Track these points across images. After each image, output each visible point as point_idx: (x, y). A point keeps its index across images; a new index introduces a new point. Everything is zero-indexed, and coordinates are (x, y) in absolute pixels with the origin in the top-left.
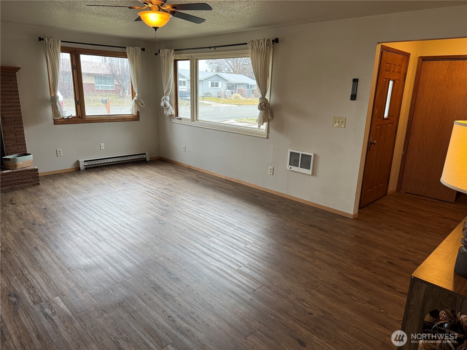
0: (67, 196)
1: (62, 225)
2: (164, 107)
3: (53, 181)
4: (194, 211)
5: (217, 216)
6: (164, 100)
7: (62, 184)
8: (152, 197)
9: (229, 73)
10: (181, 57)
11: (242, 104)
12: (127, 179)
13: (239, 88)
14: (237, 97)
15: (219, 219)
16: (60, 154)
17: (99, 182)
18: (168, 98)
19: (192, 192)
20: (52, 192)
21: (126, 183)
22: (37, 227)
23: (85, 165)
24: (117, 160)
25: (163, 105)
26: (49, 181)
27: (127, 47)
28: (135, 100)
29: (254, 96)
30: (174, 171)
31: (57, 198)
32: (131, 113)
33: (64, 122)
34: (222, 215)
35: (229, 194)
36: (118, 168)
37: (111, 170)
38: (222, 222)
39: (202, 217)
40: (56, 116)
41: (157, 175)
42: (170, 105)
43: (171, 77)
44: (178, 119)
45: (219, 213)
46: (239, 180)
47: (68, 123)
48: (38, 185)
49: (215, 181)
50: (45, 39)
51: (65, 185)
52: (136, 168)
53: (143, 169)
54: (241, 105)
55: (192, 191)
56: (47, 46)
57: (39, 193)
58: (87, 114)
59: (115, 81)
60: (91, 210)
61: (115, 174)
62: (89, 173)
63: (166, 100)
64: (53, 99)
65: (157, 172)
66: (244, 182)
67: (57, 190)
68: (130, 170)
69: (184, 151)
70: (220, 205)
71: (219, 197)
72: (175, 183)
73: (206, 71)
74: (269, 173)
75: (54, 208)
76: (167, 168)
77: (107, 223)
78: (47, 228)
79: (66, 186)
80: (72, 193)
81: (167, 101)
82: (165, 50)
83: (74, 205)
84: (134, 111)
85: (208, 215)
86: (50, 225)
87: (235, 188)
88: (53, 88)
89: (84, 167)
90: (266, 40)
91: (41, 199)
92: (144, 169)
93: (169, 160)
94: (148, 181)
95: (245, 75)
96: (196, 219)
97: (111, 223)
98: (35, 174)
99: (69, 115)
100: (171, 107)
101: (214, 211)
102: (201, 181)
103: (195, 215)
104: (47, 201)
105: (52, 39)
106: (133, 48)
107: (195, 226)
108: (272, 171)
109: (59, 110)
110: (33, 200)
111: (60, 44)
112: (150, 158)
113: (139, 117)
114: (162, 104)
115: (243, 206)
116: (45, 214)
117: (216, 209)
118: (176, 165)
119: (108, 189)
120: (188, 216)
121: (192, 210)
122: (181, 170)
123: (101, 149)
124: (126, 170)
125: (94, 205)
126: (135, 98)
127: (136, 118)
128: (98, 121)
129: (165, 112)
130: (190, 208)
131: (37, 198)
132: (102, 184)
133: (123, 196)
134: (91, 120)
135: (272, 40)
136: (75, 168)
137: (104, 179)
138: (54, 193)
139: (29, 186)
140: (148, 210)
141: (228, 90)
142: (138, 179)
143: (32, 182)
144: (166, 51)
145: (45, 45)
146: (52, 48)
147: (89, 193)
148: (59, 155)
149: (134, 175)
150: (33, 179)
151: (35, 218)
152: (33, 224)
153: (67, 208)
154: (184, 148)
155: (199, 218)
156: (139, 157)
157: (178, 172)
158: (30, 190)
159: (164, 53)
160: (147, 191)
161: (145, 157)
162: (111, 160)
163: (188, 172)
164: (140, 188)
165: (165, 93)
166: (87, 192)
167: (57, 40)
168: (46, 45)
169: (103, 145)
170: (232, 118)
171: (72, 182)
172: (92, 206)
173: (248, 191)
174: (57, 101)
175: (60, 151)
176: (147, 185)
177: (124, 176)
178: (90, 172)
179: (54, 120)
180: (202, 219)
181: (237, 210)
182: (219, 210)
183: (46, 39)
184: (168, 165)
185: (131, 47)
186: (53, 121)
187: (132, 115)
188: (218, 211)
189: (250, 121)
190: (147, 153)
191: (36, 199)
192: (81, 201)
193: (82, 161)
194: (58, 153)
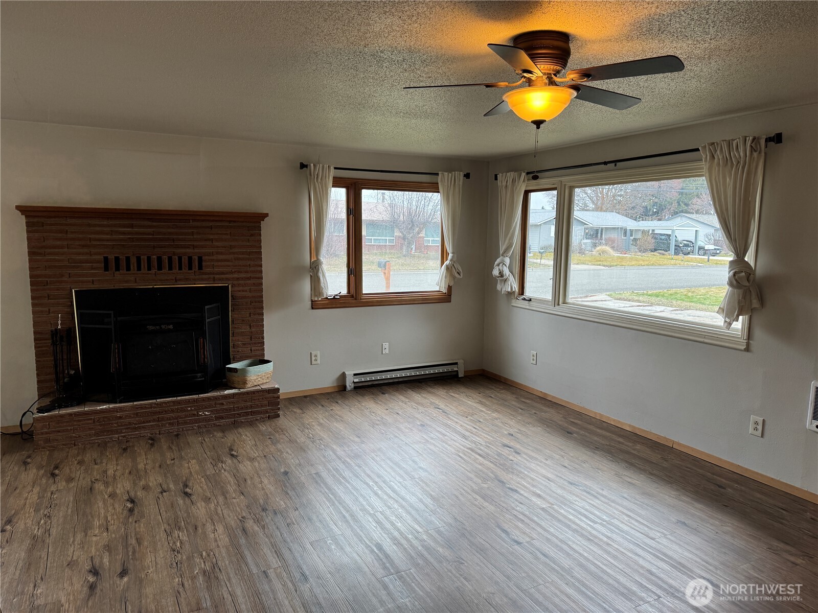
0: (324, 446)
1: (314, 518)
2: (498, 277)
3: (301, 411)
4: (580, 513)
5: (640, 534)
6: (498, 265)
7: (316, 418)
8: (481, 464)
9: (586, 210)
10: (538, 185)
11: (615, 264)
12: (428, 416)
13: (608, 236)
14: (604, 252)
15: (646, 544)
16: (316, 360)
17: (379, 419)
18: (507, 261)
19: (562, 459)
20: (299, 436)
21: (427, 425)
22: (269, 518)
23: (354, 382)
24: (408, 373)
25: (498, 275)
26: (295, 410)
27: (439, 172)
28: (447, 265)
29: (637, 250)
30: (514, 403)
31: (306, 449)
32: (437, 289)
33: (328, 305)
34: (652, 534)
35: (651, 474)
36: (410, 389)
37: (397, 394)
38: (658, 557)
39: (603, 534)
40: (315, 296)
41: (482, 411)
42: (510, 274)
43: (517, 222)
44: (524, 299)
45: (641, 526)
46: (665, 438)
47: (334, 306)
48: (277, 419)
49: (608, 434)
50: (310, 166)
51: (322, 421)
52: (441, 392)
53: (453, 395)
54: (613, 266)
55: (563, 457)
56: (313, 176)
57: (277, 435)
58: (365, 290)
59: (396, 230)
60: (367, 484)
61: (405, 404)
62: (360, 398)
63: (503, 264)
64: (313, 266)
65: (481, 403)
66: (679, 444)
67: (306, 431)
68: (430, 395)
69: (534, 362)
70: (636, 502)
71: (630, 480)
72: (520, 432)
73: (543, 208)
74: (751, 430)
75: (302, 472)
76: (498, 394)
77: (400, 524)
78: (289, 521)
79: (321, 424)
80: (332, 440)
81: (504, 266)
82: (508, 174)
83: (337, 470)
84: (443, 285)
85: (617, 531)
86: (293, 515)
87: (660, 457)
88: (316, 246)
89: (353, 386)
90: (751, 138)
91: (279, 451)
92: (456, 396)
93: (500, 377)
94: (467, 422)
95: (619, 213)
96: (589, 540)
97: (407, 524)
98: (274, 397)
99: (336, 293)
100: (511, 278)
101: (626, 518)
102: (577, 433)
103: (585, 526)
104: (291, 455)
105: (321, 165)
106: (450, 174)
107: (591, 558)
108: (760, 427)
109: (322, 284)
110: (267, 450)
111: (333, 173)
112: (465, 371)
113: (451, 295)
114: (496, 272)
115: (698, 514)
116: (285, 487)
117: (631, 514)
118: (515, 388)
119: (396, 437)
120: (569, 527)
121: (575, 510)
122: (528, 401)
123: (384, 353)
124: (424, 395)
125: (372, 472)
126: (447, 263)
127: (445, 298)
128: (382, 304)
129: (499, 287)
130: (568, 503)
131: (273, 446)
132: (384, 424)
133: (424, 455)
134: (372, 302)
135: (766, 139)
136: (338, 386)
137: (386, 411)
138: (302, 439)
139: (263, 420)
140: (478, 497)
141: (585, 241)
142: (449, 418)
143: (267, 412)
144: (511, 175)
145: (309, 176)
146: (319, 180)
147: (363, 442)
148: (314, 362)
149: (439, 407)
150: (270, 407)
151: (268, 493)
152: (264, 510)
153: (324, 474)
154: (533, 356)
155: (596, 537)
156: (445, 369)
157: (522, 407)
158: (263, 427)
159: (504, 179)
160: (468, 448)
161: (456, 369)
162: (398, 374)
163: (544, 408)
164: (453, 438)
165: (501, 253)
166: (357, 439)
167: (328, 166)
168: (311, 175)
169: (386, 345)
170: (601, 291)
171: (332, 416)
172: (369, 476)
173: (695, 468)
174: (320, 269)
175: (316, 356)
176: (467, 434)
177: (421, 409)
178: (363, 395)
179: (312, 301)
180: (605, 539)
181: (684, 523)
182: (639, 519)
183: (312, 165)
184: (498, 388)
185: (447, 173)
186: (310, 303)
187: (439, 291)
188: (637, 521)
189: (641, 298)
190: (460, 362)
191: (272, 448)
192: (348, 460)
193: (349, 373)
194: (313, 358)
